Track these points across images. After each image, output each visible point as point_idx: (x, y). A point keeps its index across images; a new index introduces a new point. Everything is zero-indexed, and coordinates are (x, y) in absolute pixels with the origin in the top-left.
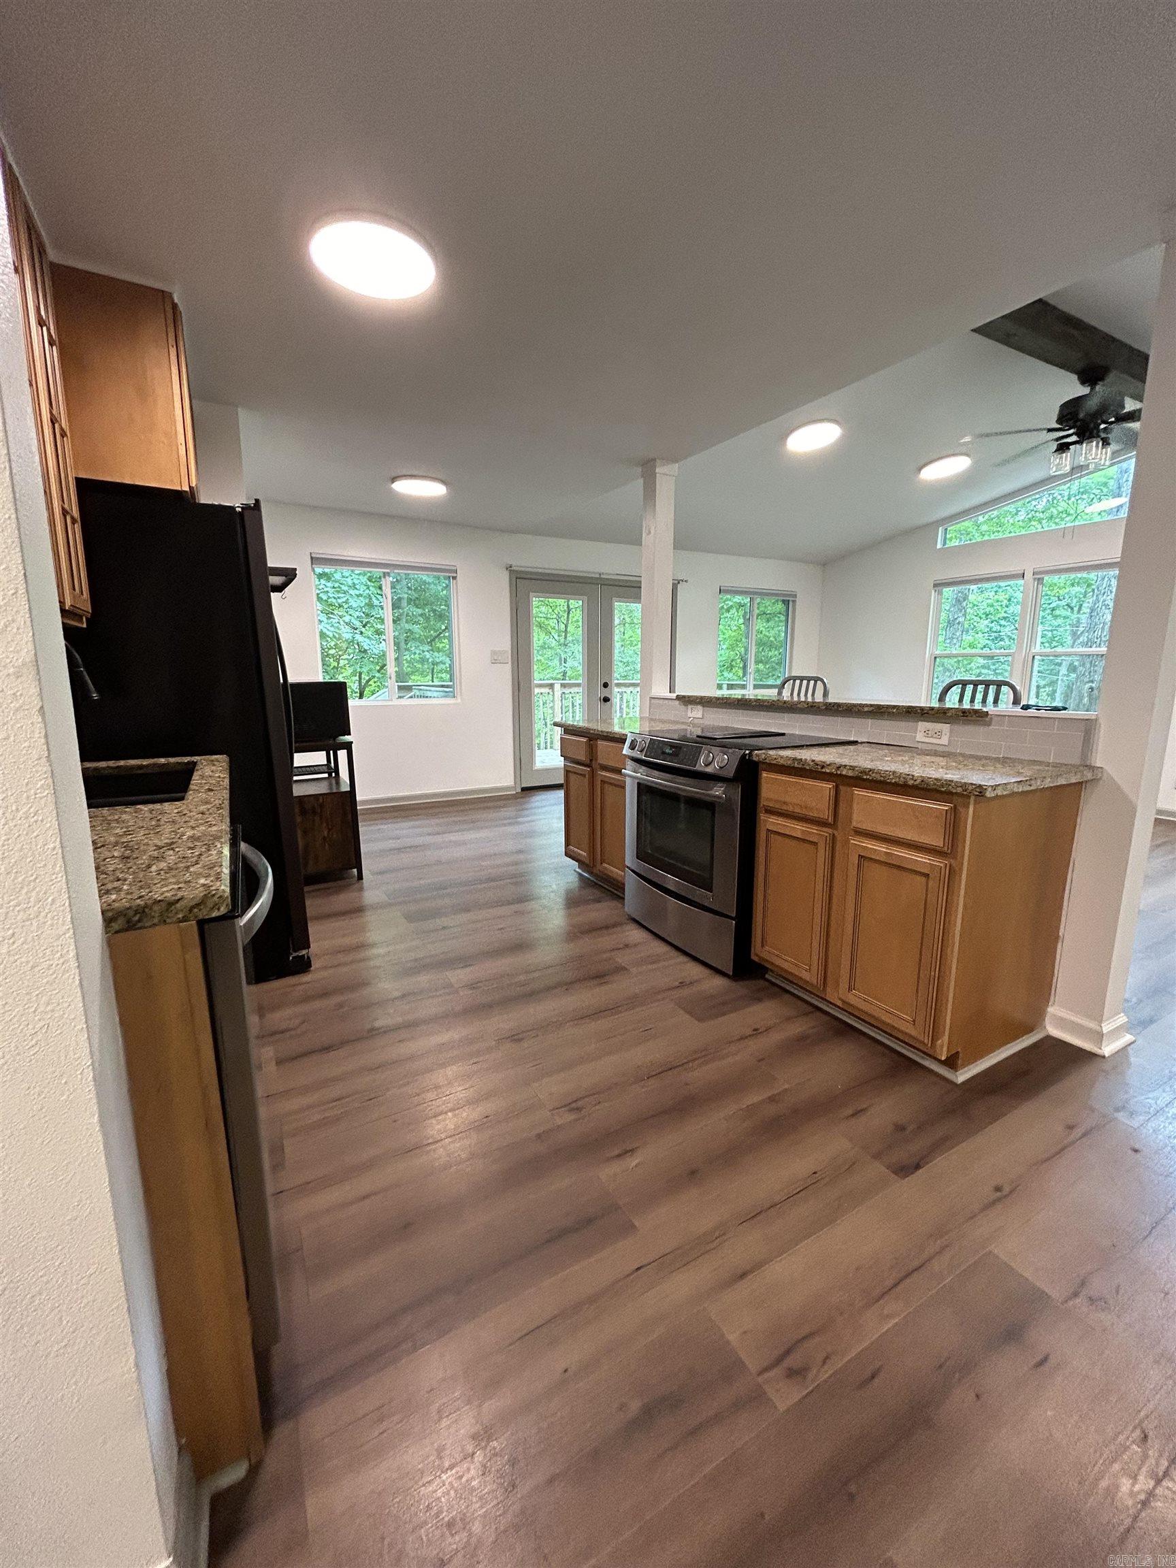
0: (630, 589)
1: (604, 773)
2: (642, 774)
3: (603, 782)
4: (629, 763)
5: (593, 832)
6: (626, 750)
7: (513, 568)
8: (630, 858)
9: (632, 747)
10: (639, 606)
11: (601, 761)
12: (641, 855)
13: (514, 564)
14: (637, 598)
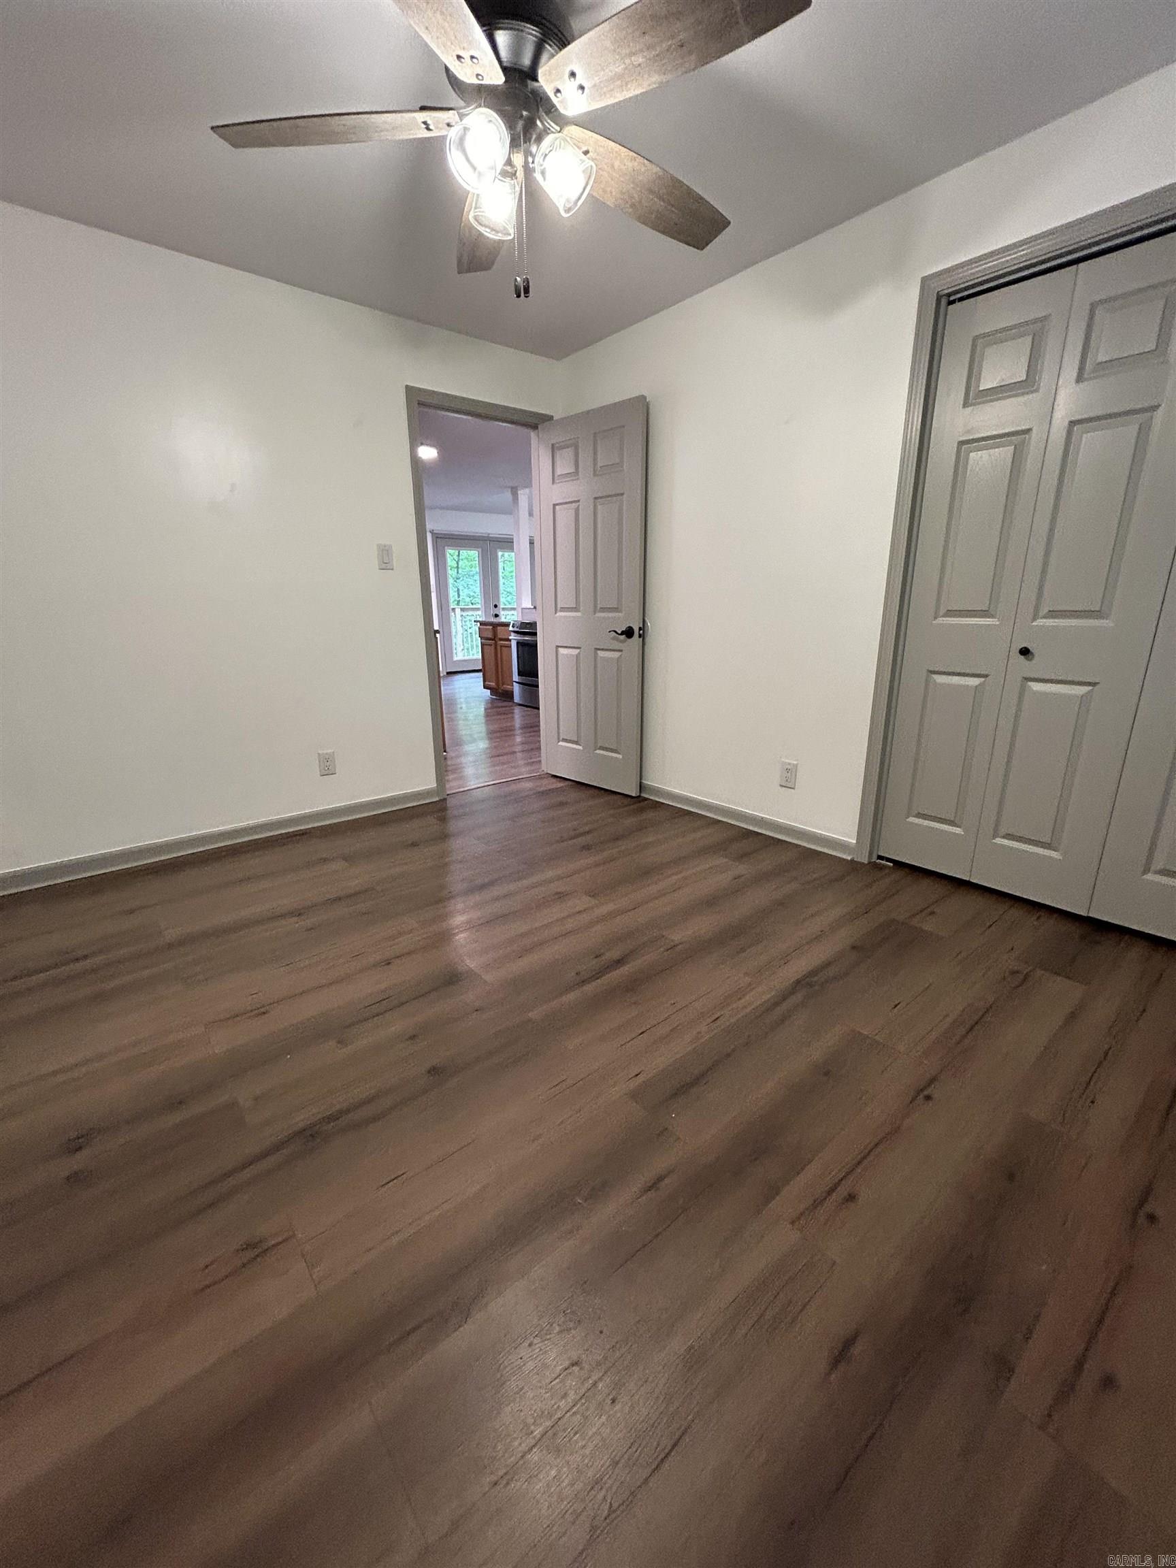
0: (507, 543)
1: (501, 642)
2: (519, 638)
3: (501, 646)
4: (512, 634)
5: (497, 667)
6: (511, 628)
7: (435, 532)
8: (516, 677)
9: (513, 627)
10: (513, 554)
11: (500, 636)
12: (520, 674)
13: (435, 528)
14: (512, 549)
